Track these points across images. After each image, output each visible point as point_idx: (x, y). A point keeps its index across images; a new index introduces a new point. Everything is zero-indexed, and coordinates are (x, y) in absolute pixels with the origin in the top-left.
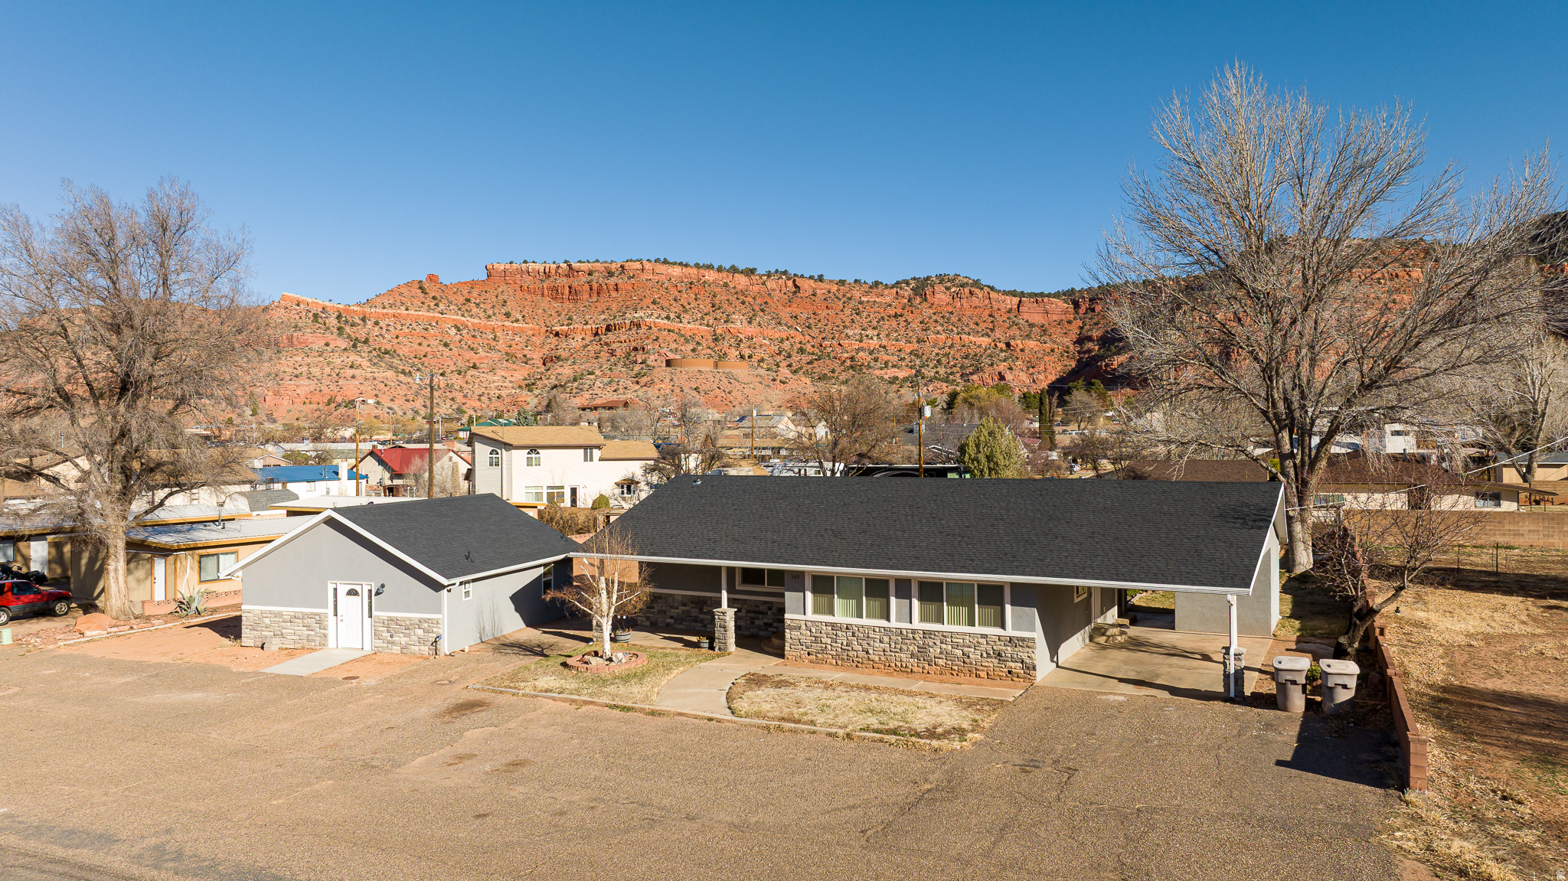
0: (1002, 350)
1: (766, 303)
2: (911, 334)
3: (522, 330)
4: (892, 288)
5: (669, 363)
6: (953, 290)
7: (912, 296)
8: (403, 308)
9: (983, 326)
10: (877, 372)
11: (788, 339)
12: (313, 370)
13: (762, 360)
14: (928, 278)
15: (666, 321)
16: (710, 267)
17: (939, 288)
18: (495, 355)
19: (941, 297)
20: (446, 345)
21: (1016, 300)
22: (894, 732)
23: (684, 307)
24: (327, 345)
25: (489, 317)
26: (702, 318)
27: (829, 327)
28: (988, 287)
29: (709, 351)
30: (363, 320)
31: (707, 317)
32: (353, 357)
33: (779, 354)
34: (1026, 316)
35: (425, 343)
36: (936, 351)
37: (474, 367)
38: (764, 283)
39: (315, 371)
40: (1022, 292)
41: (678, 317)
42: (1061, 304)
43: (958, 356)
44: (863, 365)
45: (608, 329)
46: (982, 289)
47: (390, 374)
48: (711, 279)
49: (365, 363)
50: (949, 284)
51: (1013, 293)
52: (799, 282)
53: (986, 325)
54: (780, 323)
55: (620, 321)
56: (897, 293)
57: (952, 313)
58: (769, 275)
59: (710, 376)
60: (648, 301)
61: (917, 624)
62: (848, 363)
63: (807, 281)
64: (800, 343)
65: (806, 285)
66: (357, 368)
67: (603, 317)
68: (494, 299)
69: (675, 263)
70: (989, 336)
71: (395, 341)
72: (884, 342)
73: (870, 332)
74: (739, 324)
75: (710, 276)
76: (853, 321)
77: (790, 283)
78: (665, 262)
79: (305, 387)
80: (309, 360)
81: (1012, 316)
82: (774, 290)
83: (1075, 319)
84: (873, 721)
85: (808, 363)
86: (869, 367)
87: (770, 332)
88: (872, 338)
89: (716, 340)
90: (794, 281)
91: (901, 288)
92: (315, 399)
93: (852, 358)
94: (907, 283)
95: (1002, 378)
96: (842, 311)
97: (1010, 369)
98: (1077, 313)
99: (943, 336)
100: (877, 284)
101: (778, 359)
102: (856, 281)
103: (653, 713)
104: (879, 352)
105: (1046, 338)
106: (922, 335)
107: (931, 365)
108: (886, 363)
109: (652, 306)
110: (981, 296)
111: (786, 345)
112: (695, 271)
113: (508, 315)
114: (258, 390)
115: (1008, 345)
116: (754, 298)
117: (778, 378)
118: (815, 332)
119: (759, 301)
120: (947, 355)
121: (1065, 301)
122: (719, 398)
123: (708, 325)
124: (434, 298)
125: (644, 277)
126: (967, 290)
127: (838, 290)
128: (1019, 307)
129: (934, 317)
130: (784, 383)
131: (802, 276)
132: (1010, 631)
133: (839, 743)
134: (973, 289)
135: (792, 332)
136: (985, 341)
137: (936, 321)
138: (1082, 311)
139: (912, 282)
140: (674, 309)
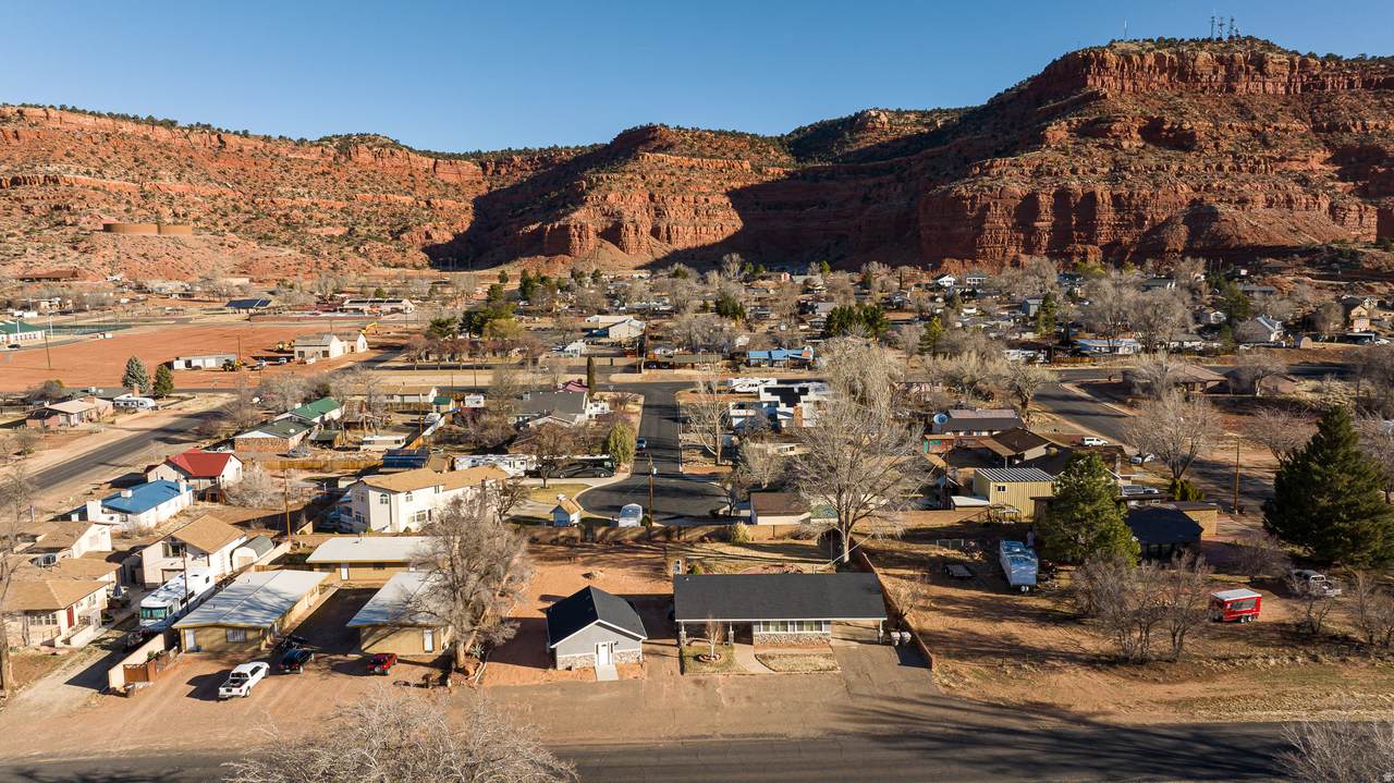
0: (424, 209)
1: (191, 157)
2: (339, 192)
4: (316, 145)
5: (108, 228)
6: (375, 149)
7: (338, 155)
9: (404, 185)
10: (313, 230)
13: (197, 220)
14: (349, 136)
16: (125, 118)
17: (362, 148)
19: (365, 156)
21: (432, 161)
22: (819, 669)
26: (126, 173)
27: (260, 183)
28: (407, 147)
31: (131, 173)
34: (441, 176)
36: (365, 208)
38: (186, 137)
40: (436, 153)
42: (470, 168)
43: (385, 215)
44: (298, 223)
45: (15, 182)
46: (401, 150)
48: (130, 131)
50: (370, 144)
51: (427, 154)
52: (223, 137)
53: (407, 183)
56: (322, 151)
57: (375, 172)
58: (191, 128)
59: (156, 241)
60: (59, 153)
62: (283, 220)
63: (232, 137)
65: (232, 141)
69: (84, 112)
70: (411, 194)
72: (316, 201)
73: (301, 190)
74: (168, 181)
75: (128, 128)
76: (283, 178)
77: (215, 138)
78: (74, 110)
81: (429, 175)
82: (198, 144)
83: (484, 180)
84: (811, 667)
86: (305, 225)
88: (303, 196)
89: (145, 197)
90: (219, 136)
91: (327, 147)
93: (286, 216)
94: (330, 140)
95: (428, 236)
96: (271, 168)
97: (436, 228)
98: (485, 174)
99: (370, 195)
100: (302, 141)
101: (215, 217)
102: (281, 137)
103: (754, 674)
104: (312, 210)
105: (460, 197)
106: (349, 192)
107: (363, 223)
108: (321, 221)
109: (66, 159)
110: (400, 156)
111: (220, 202)
112: (110, 121)
115: (428, 203)
116: (178, 152)
117: (227, 243)
118: (245, 188)
120: (375, 213)
121: (474, 163)
123: (134, 182)
125: (51, 125)
126: (388, 151)
127: (265, 147)
128: (434, 167)
129: (361, 176)
130: (232, 247)
131: (228, 132)
133: (813, 675)
134: (393, 150)
135: (224, 189)
136: (408, 200)
137: (362, 180)
138: (489, 173)
139: (335, 139)
140: (93, 163)
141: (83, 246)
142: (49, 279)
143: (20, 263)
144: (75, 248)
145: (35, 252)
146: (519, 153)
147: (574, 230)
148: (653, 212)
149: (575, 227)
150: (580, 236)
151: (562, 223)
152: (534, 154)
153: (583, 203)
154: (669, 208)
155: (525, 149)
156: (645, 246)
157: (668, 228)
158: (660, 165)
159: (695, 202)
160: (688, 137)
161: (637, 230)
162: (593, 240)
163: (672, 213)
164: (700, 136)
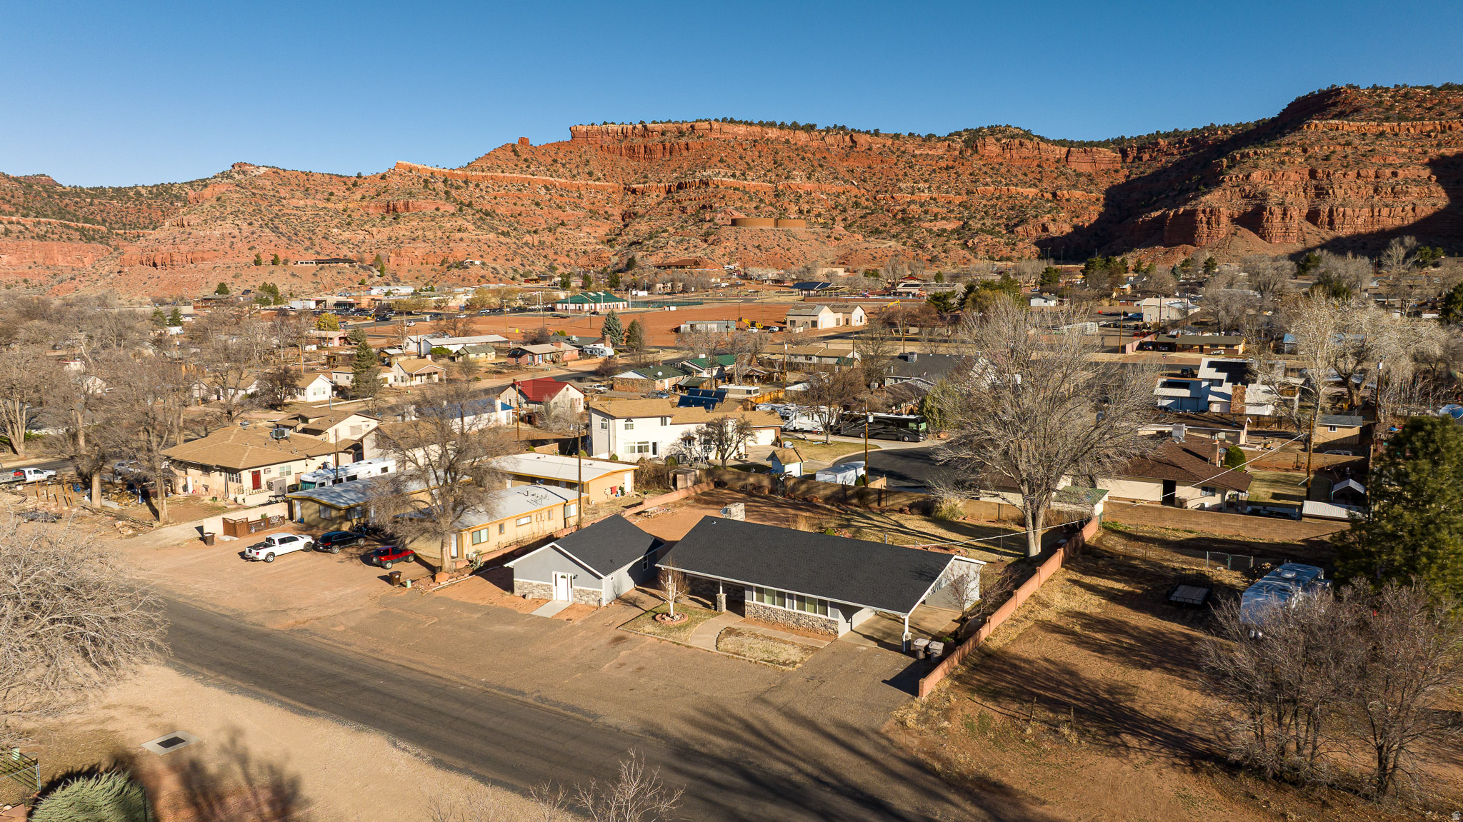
0: (1048, 201)
1: (824, 158)
2: (961, 186)
3: (604, 188)
4: (944, 140)
5: (734, 222)
6: (1003, 141)
7: (964, 147)
8: (499, 171)
9: (1031, 176)
10: (927, 225)
11: (844, 193)
12: (427, 233)
13: (819, 215)
14: (980, 129)
15: (732, 180)
16: (772, 125)
17: (990, 140)
18: (580, 213)
19: (992, 148)
20: (537, 204)
21: (1064, 150)
22: (771, 662)
23: (748, 164)
24: (437, 209)
25: (574, 176)
26: (765, 175)
27: (883, 180)
28: (1039, 137)
29: (771, 208)
30: (466, 182)
31: (769, 174)
32: (460, 222)
33: (835, 208)
34: (1073, 166)
35: (519, 203)
36: (984, 202)
37: (563, 224)
38: (823, 139)
39: (429, 234)
40: (1072, 142)
41: (743, 175)
42: (1109, 154)
43: (1004, 208)
44: (914, 217)
45: (680, 187)
46: (1032, 140)
47: (492, 236)
48: (774, 136)
49: (471, 227)
50: (1000, 136)
51: (1062, 143)
52: (856, 136)
53: (1034, 175)
54: (836, 178)
55: (690, 180)
56: (949, 146)
57: (1001, 164)
58: (828, 130)
59: (770, 234)
60: (715, 159)
61: (795, 610)
62: (900, 215)
63: (864, 136)
64: (856, 197)
65: (863, 140)
66: (464, 231)
67: (675, 175)
68: (578, 159)
69: (740, 122)
70: (1035, 186)
71: (494, 201)
72: (935, 195)
73: (921, 185)
74: (800, 181)
75: (773, 133)
76: (906, 174)
77: (847, 138)
78: (732, 121)
79: (421, 249)
80: (423, 224)
81: (1060, 165)
82: (832, 145)
83: (1122, 168)
84: (766, 657)
85: (861, 217)
86: (919, 219)
87: (826, 187)
88: (923, 191)
89: (777, 196)
90: (851, 136)
91: (953, 141)
92: (430, 260)
93: (903, 211)
94: (959, 134)
95: (1045, 229)
96: (896, 164)
97: (1054, 220)
98: (1124, 161)
99: (991, 188)
100: (930, 137)
101: (835, 213)
102: (910, 134)
103: (688, 647)
104: (929, 204)
105: (1092, 188)
106: (970, 186)
107: (978, 217)
108: (936, 215)
109: (719, 165)
110: (1030, 146)
111: (843, 199)
112: (759, 129)
113: (590, 174)
114: (382, 253)
115: (1054, 195)
116: (813, 154)
117: (833, 235)
118: (869, 185)
119: (818, 156)
120: (994, 206)
121: (1114, 151)
122: (779, 256)
123: (770, 182)
124: (526, 160)
125: (713, 136)
126: (1017, 141)
127: (893, 144)
128: (1067, 157)
129: (984, 169)
130: (838, 239)
131: (860, 132)
132: (829, 617)
133: (752, 665)
134: (1023, 140)
135: (848, 186)
136: (1031, 192)
137: (986, 173)
138: (1129, 160)
139: (964, 133)
140: (739, 167)
141: (711, 238)
142: (677, 267)
143: (661, 254)
144: (706, 241)
145: (674, 244)
146: (1167, 135)
147: (1202, 215)
148: (1311, 192)
149: (1204, 211)
150: (1208, 223)
151: (1188, 207)
152: (1184, 136)
153: (1218, 184)
154: (1336, 186)
155: (1176, 130)
156: (1294, 233)
157: (1331, 211)
158: (1332, 134)
159: (1377, 177)
160: (1386, 97)
161: (1285, 214)
162: (1225, 225)
163: (1340, 193)
164: (1405, 96)
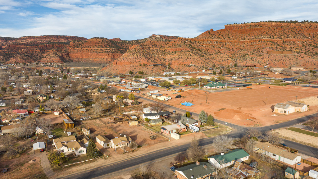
3: (232, 41)
8: (204, 38)
11: (306, 41)
12: (182, 57)
15: (269, 39)
16: (284, 22)
18: (225, 48)
20: (214, 47)
24: (186, 50)
25: (225, 38)
29: (281, 47)
30: (196, 42)
31: (281, 37)
32: (191, 53)
35: (209, 46)
37: (220, 52)
38: (300, 25)
41: (273, 37)
47: (199, 57)
49: (193, 55)
54: (304, 37)
55: (257, 39)
58: (302, 22)
60: (265, 33)
64: (310, 42)
65: (314, 25)
67: (253, 37)
68: (226, 34)
69: (273, 22)
71: (202, 46)
74: (291, 38)
79: (180, 61)
80: (181, 54)
85: (312, 49)
87: (300, 40)
89: (284, 43)
90: (310, 24)
92: (182, 64)
112: (279, 23)
113: (229, 38)
117: (301, 56)
119: (298, 30)
124: (212, 35)
125: (265, 26)
131: (313, 22)
140: (272, 35)
141: (261, 57)
143: (245, 62)
